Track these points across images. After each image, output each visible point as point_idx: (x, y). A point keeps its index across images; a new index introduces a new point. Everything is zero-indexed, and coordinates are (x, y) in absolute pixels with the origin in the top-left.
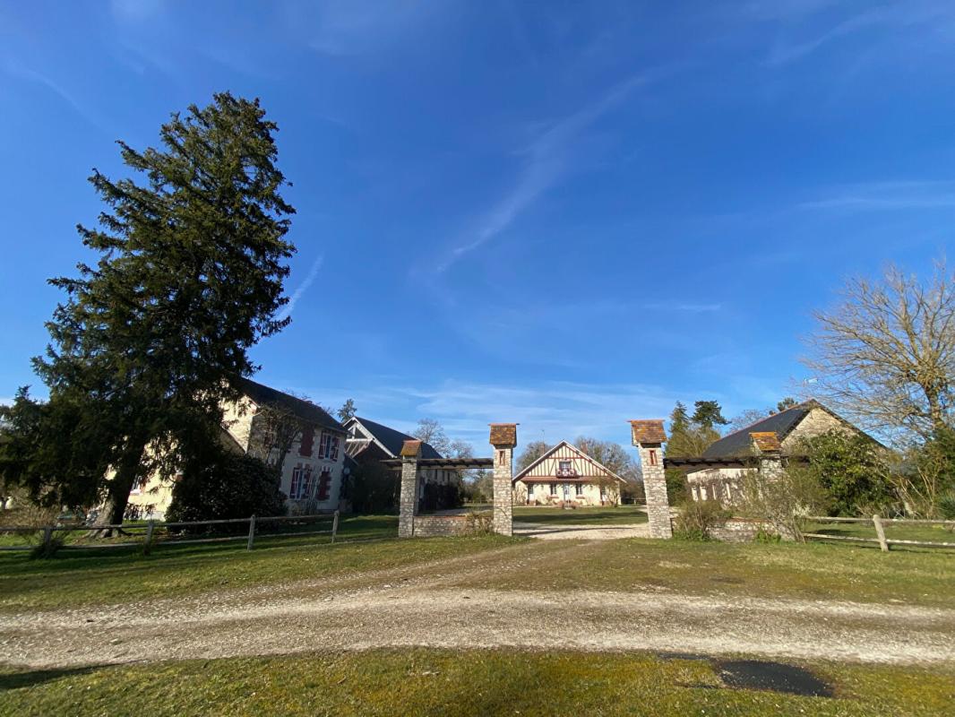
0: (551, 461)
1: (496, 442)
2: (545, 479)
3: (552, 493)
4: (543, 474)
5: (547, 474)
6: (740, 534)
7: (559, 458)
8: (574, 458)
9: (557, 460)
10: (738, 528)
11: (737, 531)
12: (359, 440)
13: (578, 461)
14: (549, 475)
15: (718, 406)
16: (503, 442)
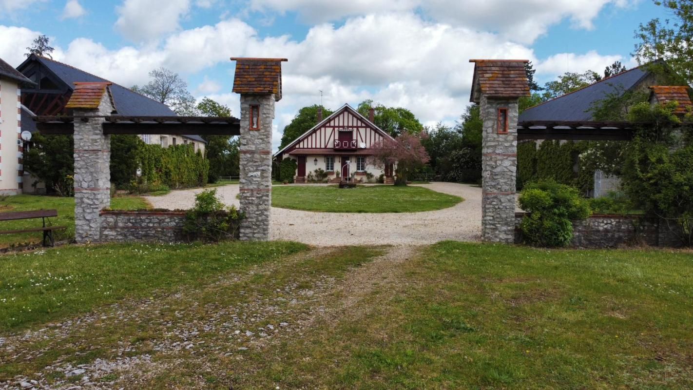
0: (329, 130)
1: (245, 89)
2: (319, 152)
3: (328, 169)
4: (318, 146)
5: (323, 146)
6: (610, 235)
7: (339, 127)
8: (357, 127)
9: (336, 129)
10: (608, 227)
11: (606, 231)
12: (47, 91)
13: (362, 131)
14: (326, 148)
15: (533, 69)
16: (256, 90)
